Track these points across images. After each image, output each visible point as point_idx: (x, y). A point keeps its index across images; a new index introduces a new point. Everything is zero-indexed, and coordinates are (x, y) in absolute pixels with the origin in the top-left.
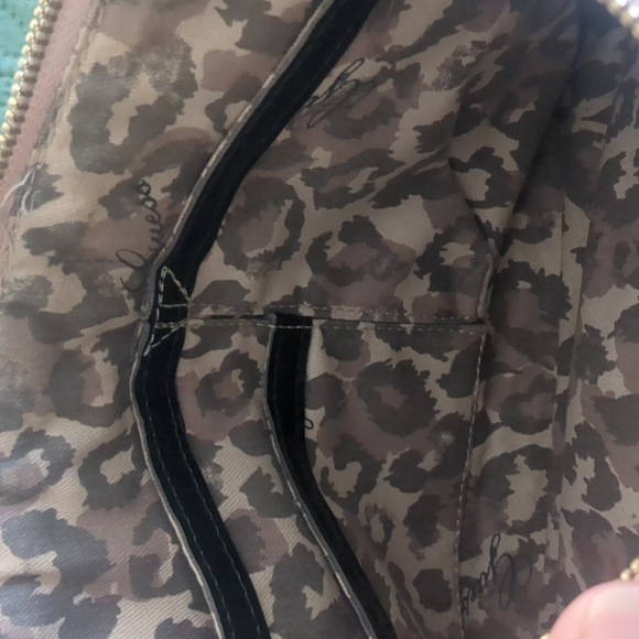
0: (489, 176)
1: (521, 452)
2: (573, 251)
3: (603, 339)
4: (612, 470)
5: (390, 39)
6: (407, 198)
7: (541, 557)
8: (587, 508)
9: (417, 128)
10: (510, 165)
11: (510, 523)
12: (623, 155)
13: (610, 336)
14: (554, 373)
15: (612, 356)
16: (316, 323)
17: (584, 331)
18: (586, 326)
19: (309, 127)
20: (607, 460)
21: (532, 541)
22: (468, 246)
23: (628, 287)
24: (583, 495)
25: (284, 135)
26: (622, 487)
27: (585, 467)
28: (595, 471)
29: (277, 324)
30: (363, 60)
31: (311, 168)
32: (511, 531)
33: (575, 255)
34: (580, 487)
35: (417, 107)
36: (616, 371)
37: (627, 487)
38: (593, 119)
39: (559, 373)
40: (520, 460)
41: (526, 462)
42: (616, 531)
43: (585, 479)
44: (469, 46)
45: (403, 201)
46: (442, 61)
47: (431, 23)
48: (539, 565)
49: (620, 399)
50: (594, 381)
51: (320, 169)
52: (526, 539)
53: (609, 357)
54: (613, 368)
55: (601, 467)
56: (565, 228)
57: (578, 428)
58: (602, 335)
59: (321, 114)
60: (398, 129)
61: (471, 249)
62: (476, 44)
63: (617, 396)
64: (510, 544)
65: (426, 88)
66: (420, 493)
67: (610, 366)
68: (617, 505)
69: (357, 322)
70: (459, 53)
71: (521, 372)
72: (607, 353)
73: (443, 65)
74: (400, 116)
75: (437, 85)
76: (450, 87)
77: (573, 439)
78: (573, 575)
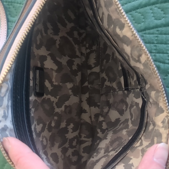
0: (102, 128)
1: (93, 68)
2: (87, 112)
3: (73, 94)
4: (69, 68)
5: (106, 159)
6: (115, 121)
7: (87, 47)
8: (73, 59)
9: (107, 139)
10: (99, 130)
11: (94, 52)
12: (72, 133)
13: (71, 95)
14: (89, 86)
15: (70, 91)
16: (124, 89)
17: (77, 95)
18: (77, 96)
19: (126, 140)
20: (70, 70)
21: (90, 49)
22: (104, 112)
23: (68, 105)
24: (75, 62)
25: (130, 138)
26: (66, 64)
27: (75, 67)
28: (72, 67)
29: (128, 88)
30: (112, 155)
31: (127, 129)
32: (94, 50)
33: (87, 111)
34: (75, 63)
35: (106, 144)
36: (69, 88)
37: (65, 65)
38: (87, 141)
39: (88, 86)
40: (93, 66)
41: (92, 66)
42: (67, 56)
43: (74, 65)
44: (95, 157)
45: (115, 120)
46: (100, 154)
47: (98, 162)
48: (87, 45)
49: (68, 82)
50: (74, 85)
51: (125, 129)
52: (91, 49)
53: (71, 91)
54: (70, 88)
55: (71, 68)
56: (90, 117)
57: (77, 75)
58: (73, 95)
59: (123, 143)
60: (110, 139)
61: (104, 111)
62: (93, 158)
63: (68, 83)
64: (94, 48)
65: (103, 148)
66: (106, 54)
67: (70, 89)
68: (67, 61)
69: (119, 91)
70: (96, 156)
71: (97, 85)
72: (72, 91)
73: (100, 153)
74: (110, 142)
75: (101, 149)
76: (99, 148)
77: (78, 73)
78: (76, 45)
